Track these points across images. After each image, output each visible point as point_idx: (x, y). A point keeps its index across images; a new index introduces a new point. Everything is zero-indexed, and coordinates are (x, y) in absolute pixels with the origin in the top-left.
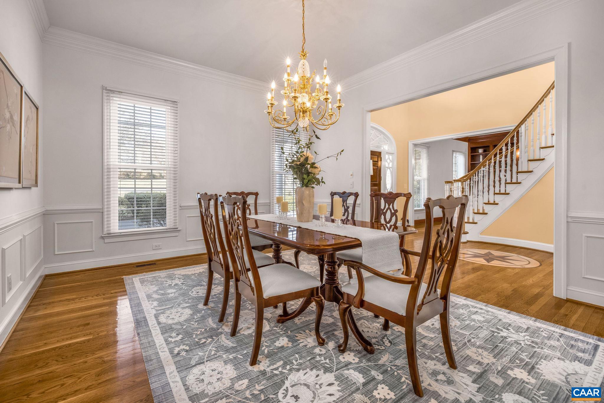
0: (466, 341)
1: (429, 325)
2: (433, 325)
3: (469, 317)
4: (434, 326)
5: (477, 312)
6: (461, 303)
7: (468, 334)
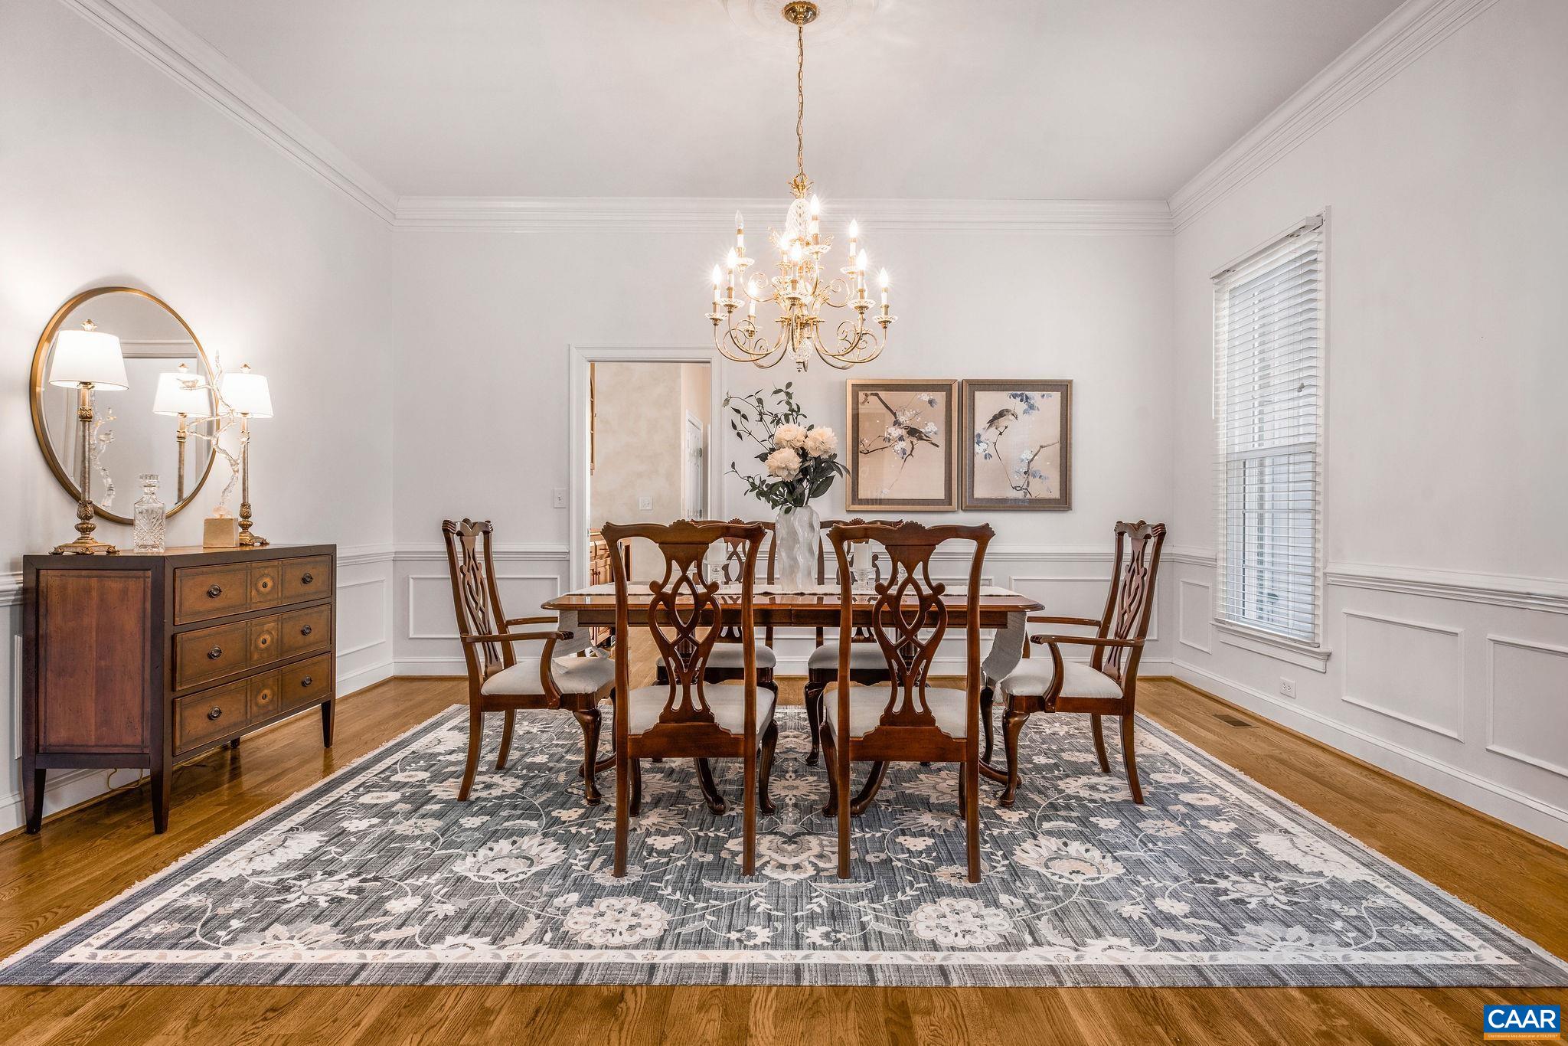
0: (442, 840)
1: (522, 840)
2: (514, 843)
3: (427, 898)
4: (511, 840)
5: (400, 927)
6: (450, 940)
7: (436, 853)
